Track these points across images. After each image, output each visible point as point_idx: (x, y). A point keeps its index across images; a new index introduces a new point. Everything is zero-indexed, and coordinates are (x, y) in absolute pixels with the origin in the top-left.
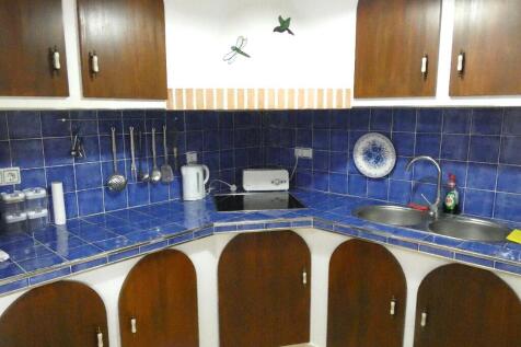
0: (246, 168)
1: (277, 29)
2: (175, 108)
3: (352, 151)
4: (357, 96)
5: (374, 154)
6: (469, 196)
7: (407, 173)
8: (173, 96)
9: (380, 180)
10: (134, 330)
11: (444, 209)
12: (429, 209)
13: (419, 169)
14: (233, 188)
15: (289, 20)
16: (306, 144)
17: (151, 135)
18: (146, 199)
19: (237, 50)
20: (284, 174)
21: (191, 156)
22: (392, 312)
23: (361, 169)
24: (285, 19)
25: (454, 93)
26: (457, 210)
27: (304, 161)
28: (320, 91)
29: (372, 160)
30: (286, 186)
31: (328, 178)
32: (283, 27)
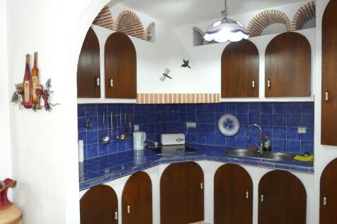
0: (163, 133)
1: (183, 66)
2: (140, 103)
3: (217, 123)
4: (222, 97)
5: (229, 124)
6: (275, 143)
7: (245, 133)
8: (139, 97)
9: (232, 137)
10: (129, 212)
11: (265, 149)
12: (258, 149)
13: (251, 130)
14: (156, 144)
15: (188, 61)
16: (193, 120)
17: (119, 117)
18: (116, 149)
19: (166, 75)
20: (182, 136)
21: (137, 127)
22: (247, 197)
23: (223, 132)
24: (186, 60)
25: (267, 96)
26: (270, 149)
27: (191, 129)
28: (206, 95)
29: (228, 127)
30: (183, 142)
31: (205, 137)
32: (186, 64)
